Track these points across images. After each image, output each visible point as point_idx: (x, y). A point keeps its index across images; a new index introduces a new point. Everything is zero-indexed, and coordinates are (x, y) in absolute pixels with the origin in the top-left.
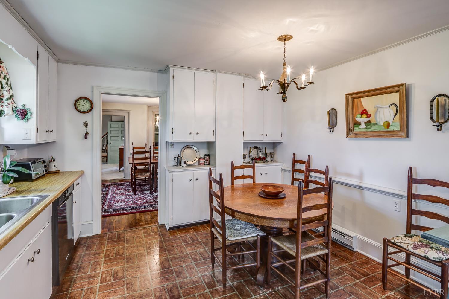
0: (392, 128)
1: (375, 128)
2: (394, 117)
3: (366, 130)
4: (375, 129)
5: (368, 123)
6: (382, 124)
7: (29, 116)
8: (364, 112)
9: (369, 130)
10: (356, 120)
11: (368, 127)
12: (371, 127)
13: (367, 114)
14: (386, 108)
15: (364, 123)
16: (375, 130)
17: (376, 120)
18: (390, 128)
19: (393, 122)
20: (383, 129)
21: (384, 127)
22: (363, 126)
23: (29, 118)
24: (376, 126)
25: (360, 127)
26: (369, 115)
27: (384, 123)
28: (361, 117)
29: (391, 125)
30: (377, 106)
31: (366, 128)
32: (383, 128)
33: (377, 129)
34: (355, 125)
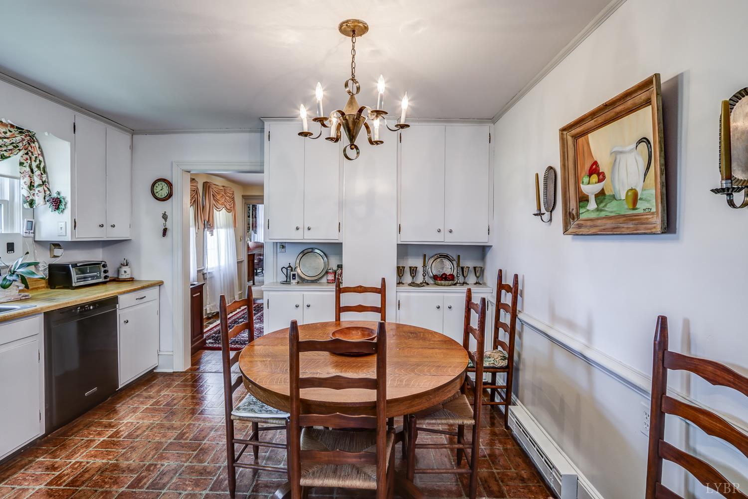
0: (641, 206)
1: (612, 208)
2: (645, 175)
3: (598, 213)
4: (612, 212)
5: (601, 196)
6: (623, 197)
7: (62, 207)
8: (594, 170)
9: (603, 214)
10: (582, 192)
11: (602, 205)
12: (605, 206)
13: (599, 174)
14: (631, 151)
15: (594, 196)
16: (613, 214)
17: (614, 188)
18: (638, 206)
19: (643, 189)
20: (626, 210)
21: (627, 202)
22: (592, 205)
23: (64, 209)
24: (614, 203)
25: (588, 208)
26: (601, 177)
27: (628, 192)
28: (589, 183)
29: (641, 199)
30: (614, 150)
31: (598, 210)
32: (626, 206)
33: (615, 209)
34: (581, 204)
